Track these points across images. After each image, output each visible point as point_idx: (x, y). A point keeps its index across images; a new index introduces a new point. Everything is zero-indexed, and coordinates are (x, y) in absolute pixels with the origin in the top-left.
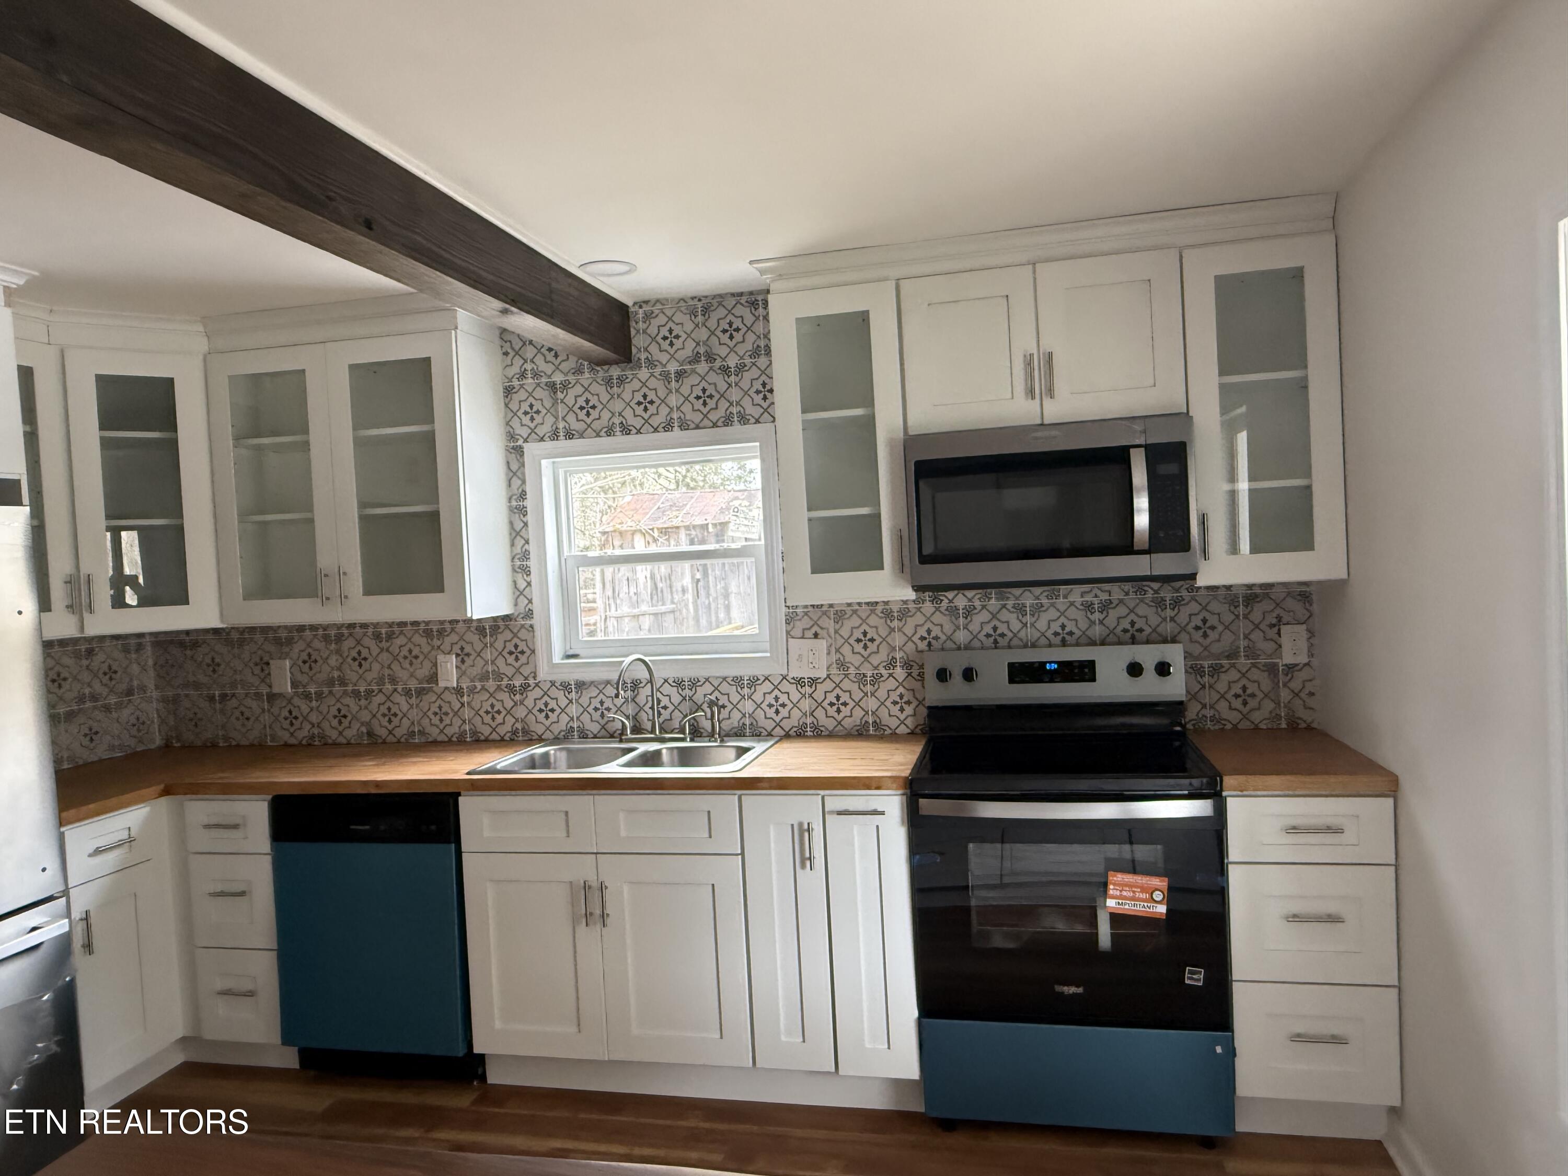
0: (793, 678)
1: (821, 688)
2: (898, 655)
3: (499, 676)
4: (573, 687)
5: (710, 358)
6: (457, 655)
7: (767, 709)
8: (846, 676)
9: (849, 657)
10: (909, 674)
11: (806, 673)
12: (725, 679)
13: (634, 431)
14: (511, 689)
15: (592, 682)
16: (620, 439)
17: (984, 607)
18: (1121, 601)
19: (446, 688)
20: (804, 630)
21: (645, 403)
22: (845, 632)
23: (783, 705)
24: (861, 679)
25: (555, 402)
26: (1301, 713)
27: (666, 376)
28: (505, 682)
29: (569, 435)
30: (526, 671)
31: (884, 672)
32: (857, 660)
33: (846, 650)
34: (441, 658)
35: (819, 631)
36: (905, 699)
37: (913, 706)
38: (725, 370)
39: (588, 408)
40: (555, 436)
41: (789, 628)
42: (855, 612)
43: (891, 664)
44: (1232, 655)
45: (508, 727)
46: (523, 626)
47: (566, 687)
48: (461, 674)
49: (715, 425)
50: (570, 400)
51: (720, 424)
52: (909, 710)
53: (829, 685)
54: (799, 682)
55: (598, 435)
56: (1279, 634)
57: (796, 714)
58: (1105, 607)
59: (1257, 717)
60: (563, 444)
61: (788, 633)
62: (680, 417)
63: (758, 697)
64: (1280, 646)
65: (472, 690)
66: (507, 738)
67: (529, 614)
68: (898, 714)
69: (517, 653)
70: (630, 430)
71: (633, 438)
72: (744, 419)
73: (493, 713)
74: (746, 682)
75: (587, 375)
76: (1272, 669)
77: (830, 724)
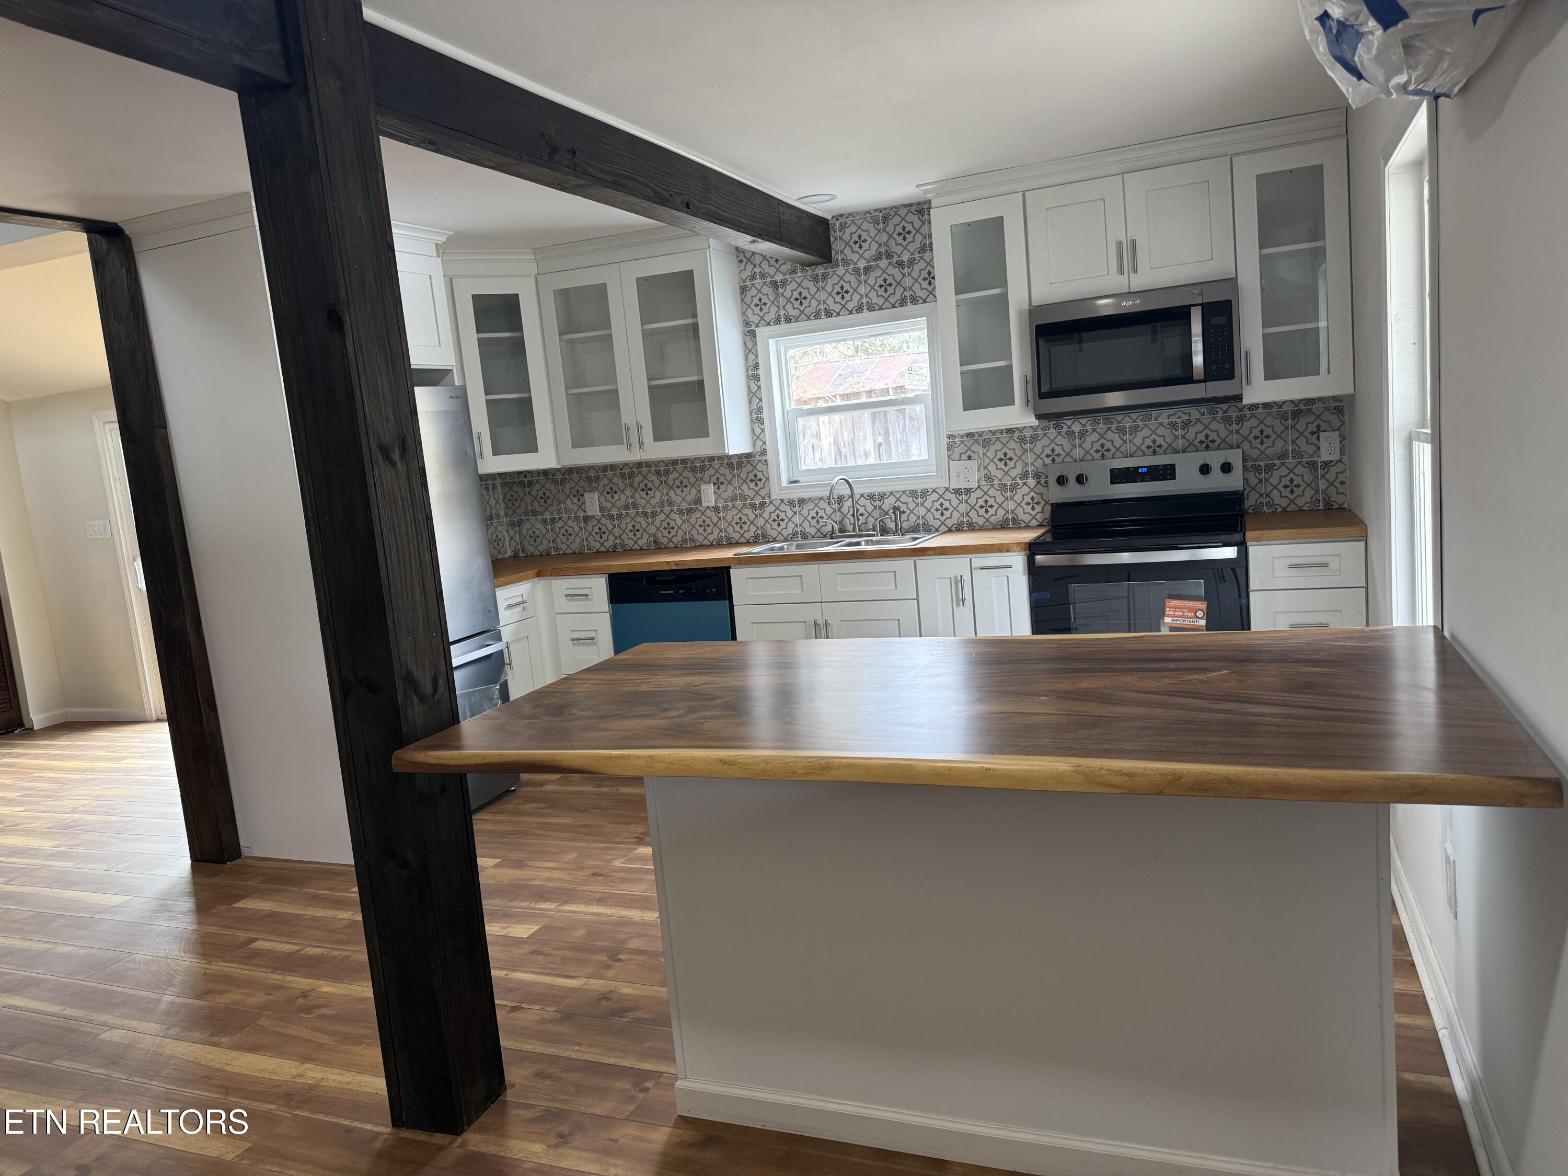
0: (953, 489)
1: (974, 496)
2: (1030, 469)
3: (744, 497)
4: (796, 503)
5: (889, 256)
6: (714, 484)
7: (935, 512)
8: (992, 486)
9: (994, 472)
10: (1039, 483)
11: (963, 485)
12: (904, 492)
13: (835, 314)
14: (753, 507)
15: (810, 499)
16: (824, 321)
17: (1094, 430)
18: (1198, 420)
19: (708, 508)
20: (961, 454)
21: (843, 292)
22: (990, 454)
23: (947, 509)
24: (1003, 487)
25: (777, 295)
26: (1334, 497)
27: (857, 271)
28: (748, 502)
29: (788, 320)
30: (763, 493)
31: (1020, 482)
32: (1000, 474)
33: (992, 467)
34: (703, 487)
35: (972, 454)
36: (1035, 500)
37: (1041, 505)
38: (900, 264)
39: (801, 299)
40: (778, 321)
41: (950, 453)
42: (998, 439)
43: (1025, 475)
44: (1283, 456)
45: (751, 533)
46: (760, 461)
47: (791, 503)
48: (718, 497)
49: (894, 306)
50: (788, 294)
51: (897, 305)
52: (1038, 508)
53: (979, 493)
54: (957, 492)
55: (809, 319)
56: (1318, 438)
57: (956, 515)
58: (1186, 425)
59: (1301, 502)
60: (783, 326)
61: (949, 457)
62: (868, 302)
63: (928, 504)
64: (1319, 448)
65: (726, 508)
66: (751, 541)
67: (764, 452)
68: (1031, 511)
69: (755, 480)
70: (832, 314)
71: (834, 319)
72: (914, 301)
73: (741, 523)
74: (919, 494)
75: (799, 274)
76: (1312, 465)
77: (981, 521)
